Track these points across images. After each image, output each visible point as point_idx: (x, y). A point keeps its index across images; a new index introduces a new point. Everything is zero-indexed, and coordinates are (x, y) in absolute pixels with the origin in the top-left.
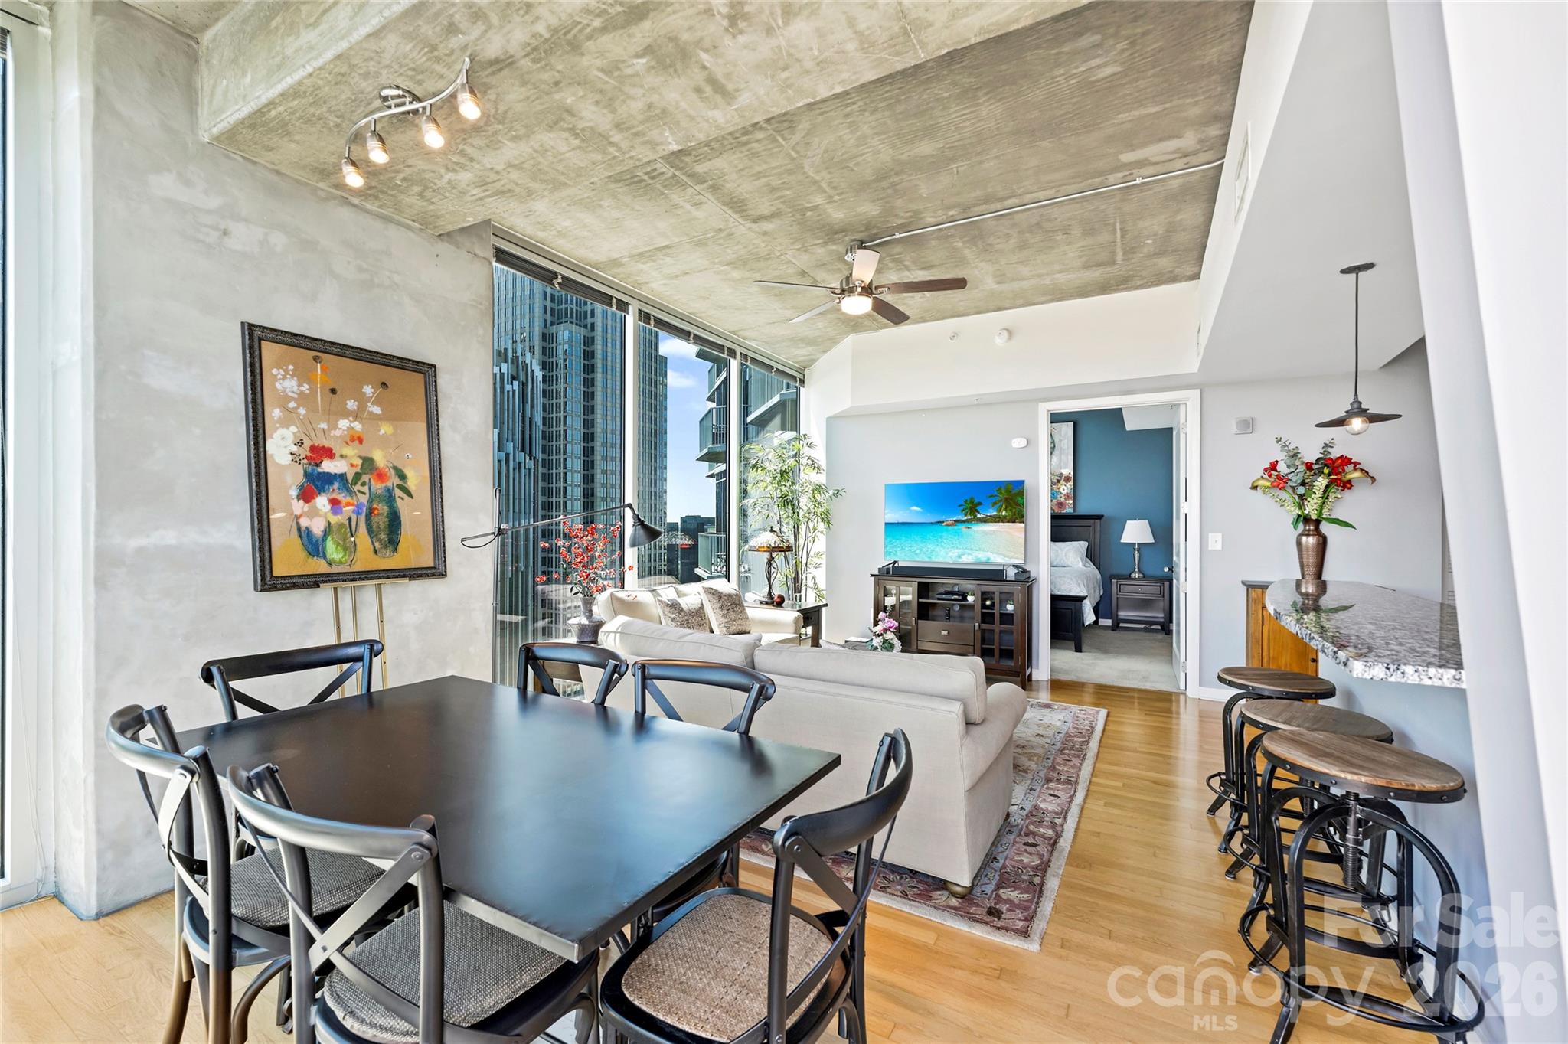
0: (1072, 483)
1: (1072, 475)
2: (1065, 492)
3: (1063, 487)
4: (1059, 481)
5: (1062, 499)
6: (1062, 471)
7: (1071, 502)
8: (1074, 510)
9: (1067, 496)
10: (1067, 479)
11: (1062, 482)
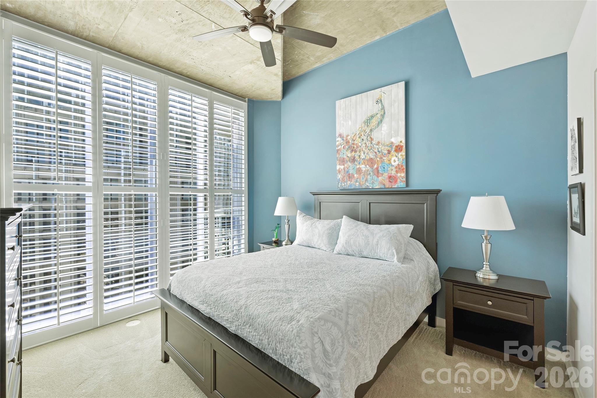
0: (403, 153)
1: (403, 144)
2: (395, 164)
3: (394, 158)
4: (389, 152)
5: (393, 173)
6: (393, 140)
7: (403, 175)
8: (407, 185)
9: (398, 169)
10: (398, 149)
11: (393, 152)
